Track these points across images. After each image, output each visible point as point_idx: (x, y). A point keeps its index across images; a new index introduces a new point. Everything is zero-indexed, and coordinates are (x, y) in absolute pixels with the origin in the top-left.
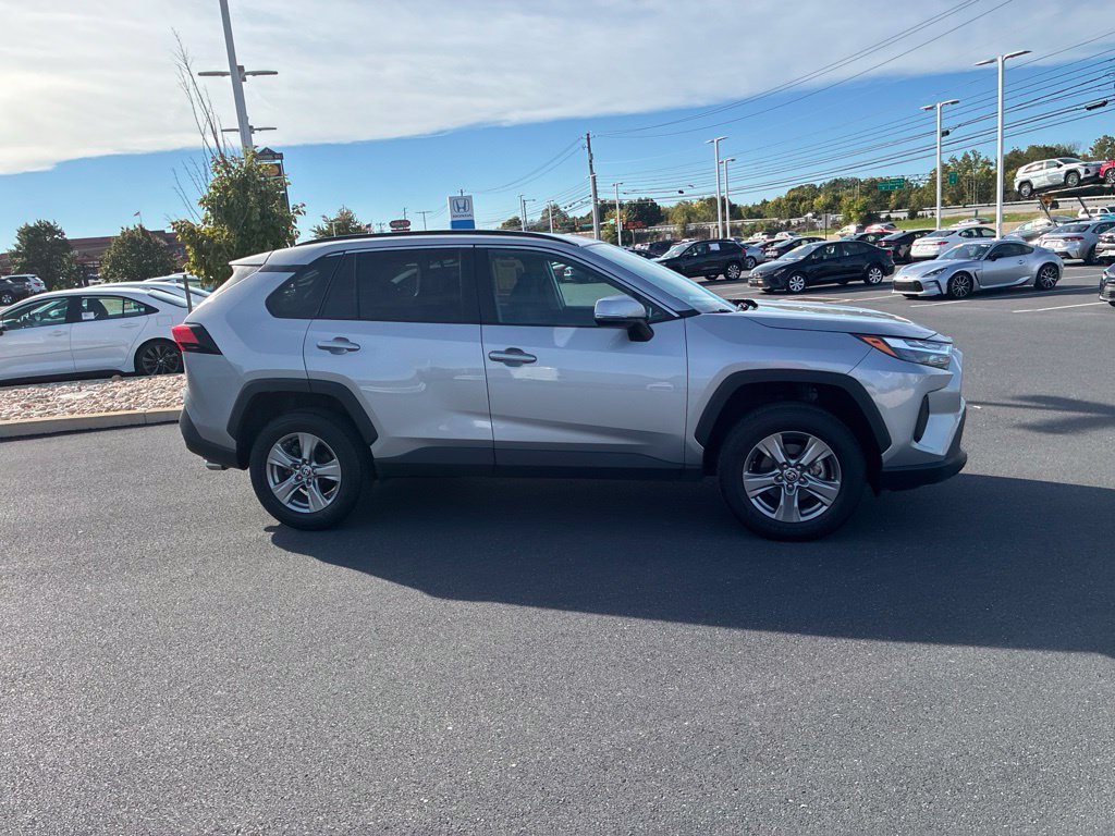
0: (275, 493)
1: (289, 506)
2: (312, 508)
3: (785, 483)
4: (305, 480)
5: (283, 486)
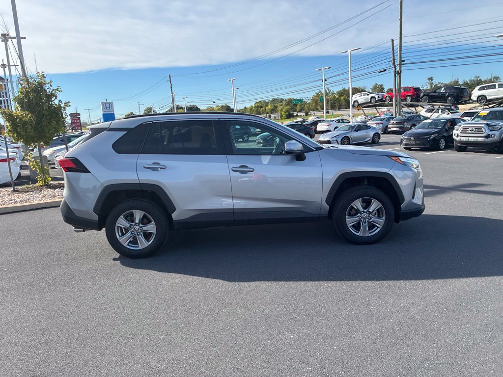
0: (120, 241)
1: (128, 247)
2: (141, 247)
3: (362, 220)
4: (136, 233)
5: (124, 238)
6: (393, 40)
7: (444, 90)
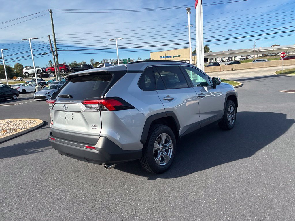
5: (158, 158)
6: (49, 36)
7: (82, 66)
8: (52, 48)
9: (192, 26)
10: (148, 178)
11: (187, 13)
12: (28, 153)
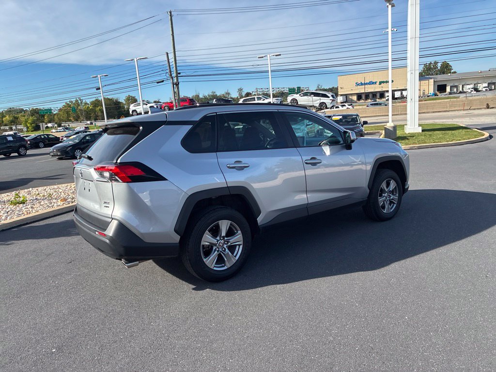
0: (206, 263)
1: (215, 269)
4: (221, 250)
5: (211, 258)
6: (167, 54)
7: (216, 101)
8: (171, 72)
9: (395, 30)
10: (194, 287)
11: (388, 6)
12: (73, 234)
